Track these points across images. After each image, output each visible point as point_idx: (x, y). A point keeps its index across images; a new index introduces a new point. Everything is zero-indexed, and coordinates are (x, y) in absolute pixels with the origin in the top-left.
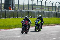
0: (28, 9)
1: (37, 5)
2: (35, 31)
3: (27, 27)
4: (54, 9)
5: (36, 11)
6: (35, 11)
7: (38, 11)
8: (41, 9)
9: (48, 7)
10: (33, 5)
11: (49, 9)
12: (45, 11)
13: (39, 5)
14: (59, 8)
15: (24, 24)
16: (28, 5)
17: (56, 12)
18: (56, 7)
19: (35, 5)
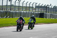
0: (7, 9)
1: (15, 6)
2: (29, 29)
3: (21, 26)
4: (31, 9)
5: (14, 11)
6: (12, 11)
7: (16, 11)
8: (19, 9)
9: (25, 8)
10: (11, 6)
11: (26, 9)
12: (22, 11)
13: (16, 6)
14: (36, 8)
15: (19, 23)
16: (7, 5)
17: (33, 12)
18: (33, 7)
19: (13, 6)
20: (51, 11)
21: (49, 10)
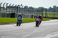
4: (2, 10)
17: (4, 12)
18: (4, 8)
20: (22, 11)
21: (20, 10)
